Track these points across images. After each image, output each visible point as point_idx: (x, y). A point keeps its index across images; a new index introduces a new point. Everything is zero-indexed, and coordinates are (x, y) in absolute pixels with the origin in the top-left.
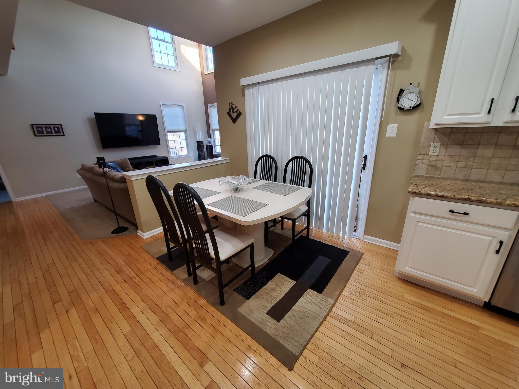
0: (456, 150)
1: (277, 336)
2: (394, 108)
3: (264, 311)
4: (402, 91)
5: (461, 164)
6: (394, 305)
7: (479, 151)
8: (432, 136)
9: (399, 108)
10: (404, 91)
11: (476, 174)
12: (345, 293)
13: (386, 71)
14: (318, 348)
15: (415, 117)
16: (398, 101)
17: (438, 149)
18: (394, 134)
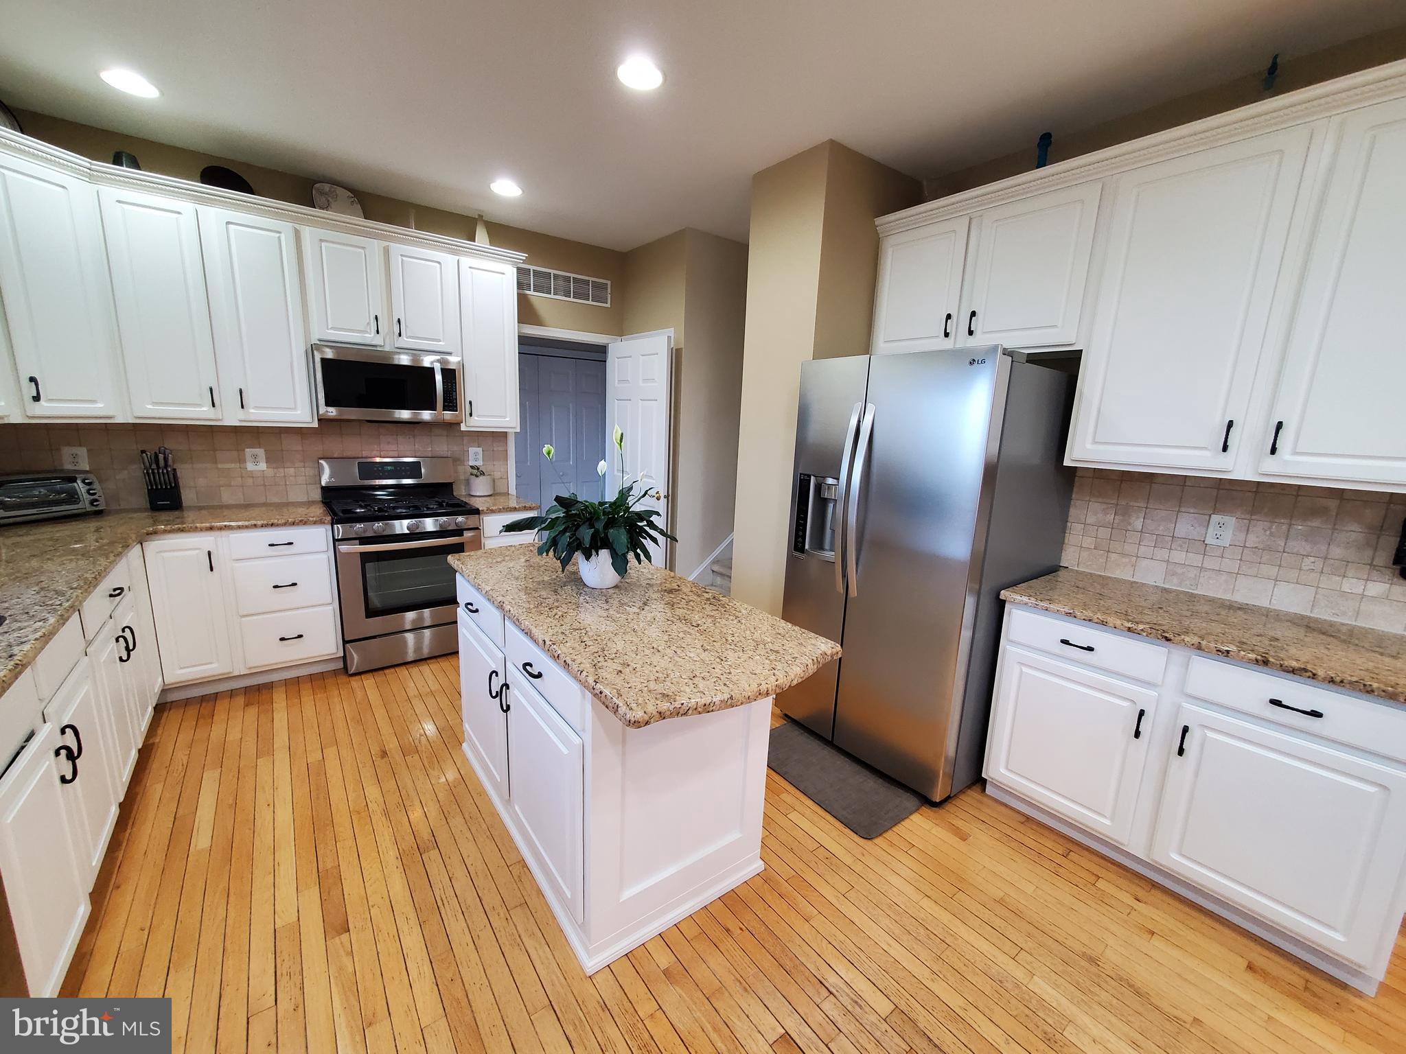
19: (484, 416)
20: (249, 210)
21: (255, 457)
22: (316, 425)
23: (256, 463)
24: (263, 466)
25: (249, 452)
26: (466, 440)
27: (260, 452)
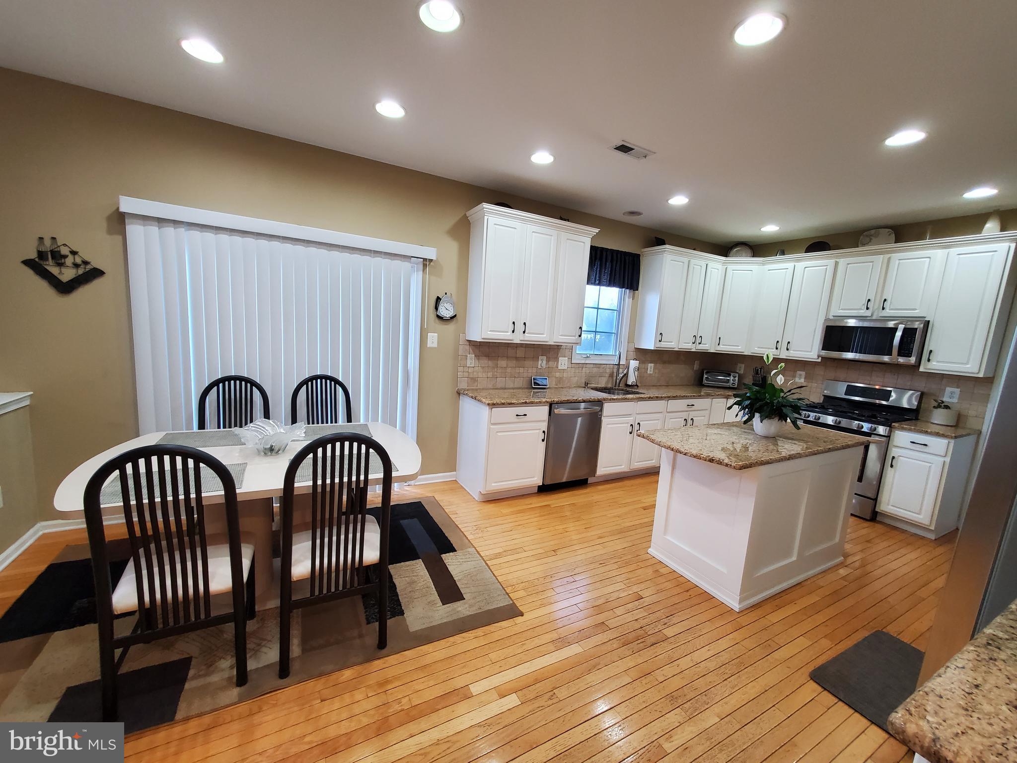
0: (485, 362)
1: (480, 608)
2: (433, 316)
3: (437, 605)
4: (438, 299)
5: (490, 375)
6: (506, 521)
7: (499, 362)
8: (467, 347)
9: (438, 316)
10: (441, 299)
11: (500, 382)
12: (470, 537)
13: (421, 273)
14: (514, 586)
15: (451, 327)
16: (436, 308)
17: (474, 361)
18: (435, 345)
19: (941, 362)
20: (822, 259)
21: (800, 375)
22: (819, 360)
23: (800, 378)
24: (802, 380)
25: (799, 372)
26: (945, 381)
27: (803, 373)
